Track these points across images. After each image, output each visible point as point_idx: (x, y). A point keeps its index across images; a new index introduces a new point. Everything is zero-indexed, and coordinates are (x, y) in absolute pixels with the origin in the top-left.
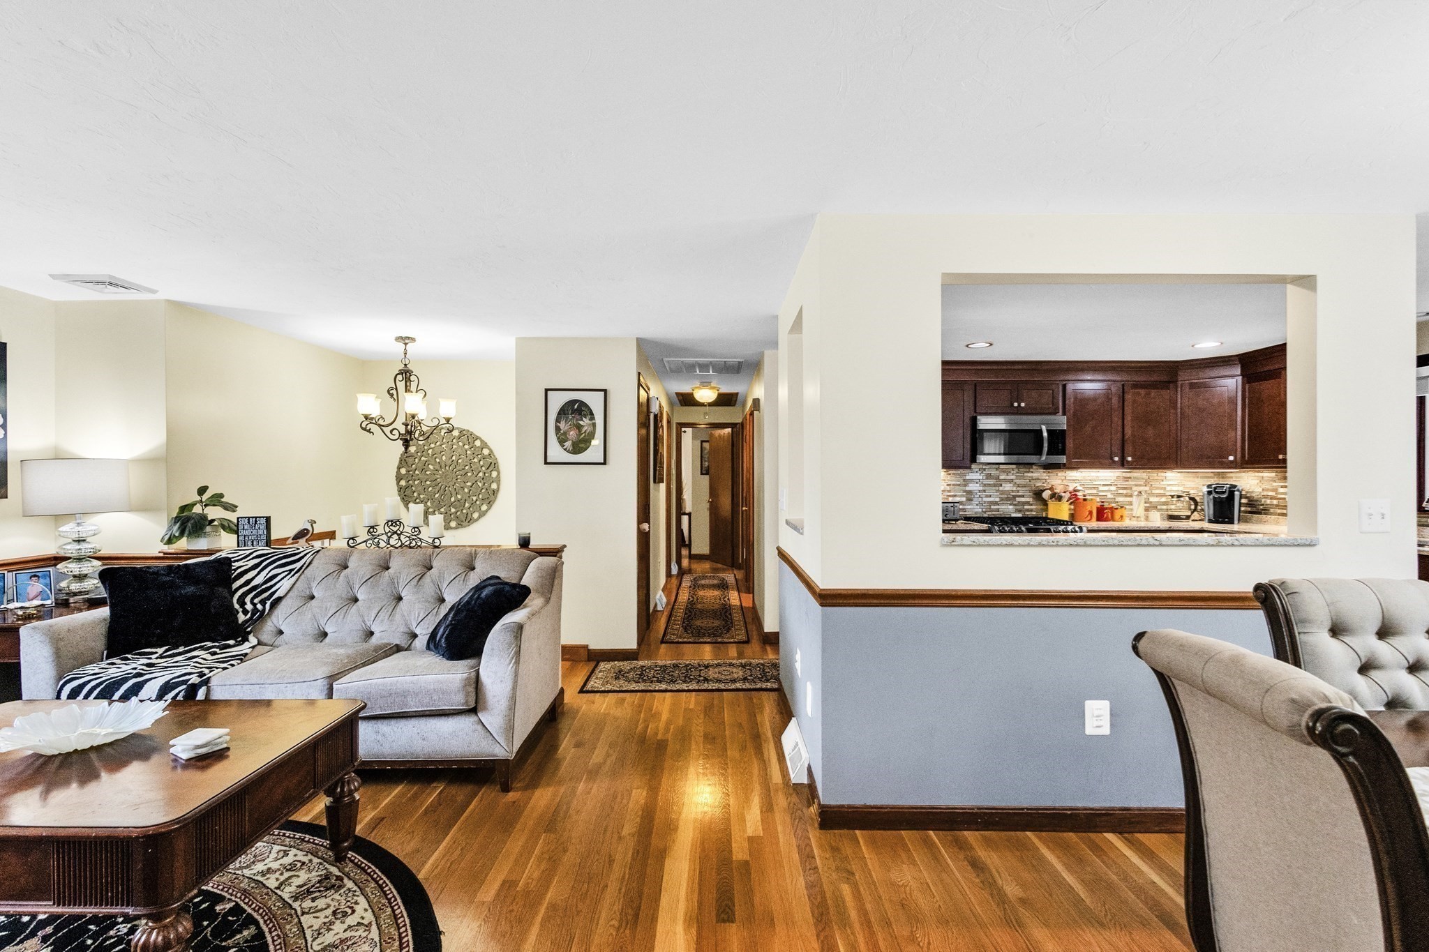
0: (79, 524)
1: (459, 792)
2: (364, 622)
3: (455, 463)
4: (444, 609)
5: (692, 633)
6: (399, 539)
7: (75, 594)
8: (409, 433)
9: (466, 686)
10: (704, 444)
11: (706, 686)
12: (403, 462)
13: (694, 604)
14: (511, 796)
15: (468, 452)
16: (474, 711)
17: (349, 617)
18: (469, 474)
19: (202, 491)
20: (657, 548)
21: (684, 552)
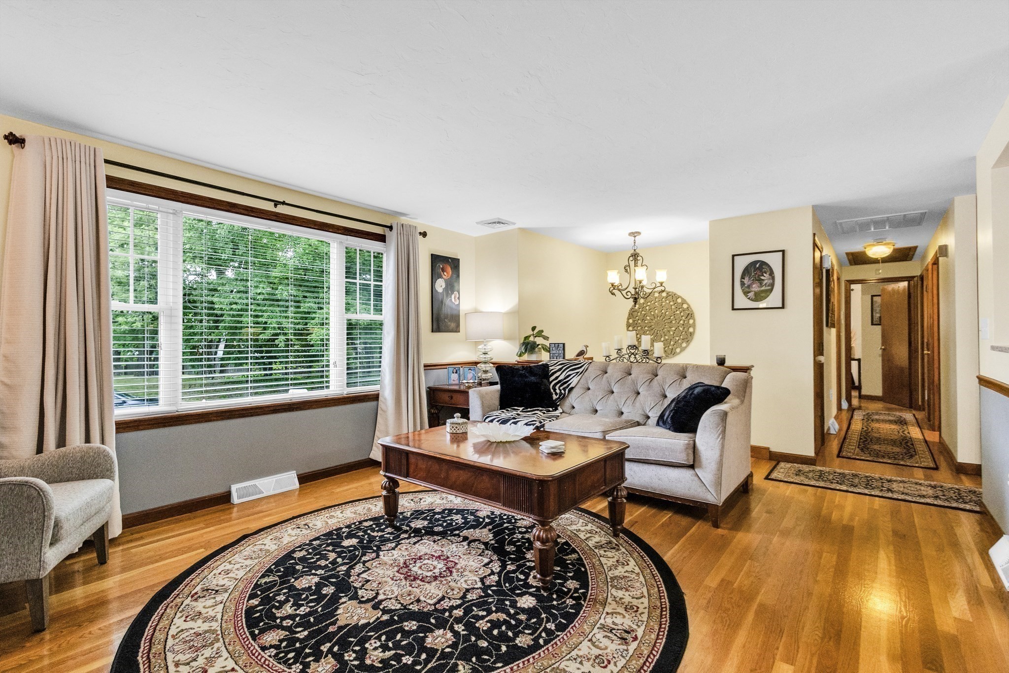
0: (485, 345)
1: (684, 521)
2: (618, 405)
3: (663, 315)
4: (667, 402)
5: (870, 453)
6: (635, 358)
7: (484, 380)
8: (637, 293)
9: (687, 448)
10: (875, 299)
11: (890, 495)
12: (632, 314)
13: (869, 432)
14: (720, 531)
15: (673, 307)
16: (692, 467)
17: (609, 402)
18: (674, 322)
19: (534, 328)
20: (830, 382)
21: (855, 393)
